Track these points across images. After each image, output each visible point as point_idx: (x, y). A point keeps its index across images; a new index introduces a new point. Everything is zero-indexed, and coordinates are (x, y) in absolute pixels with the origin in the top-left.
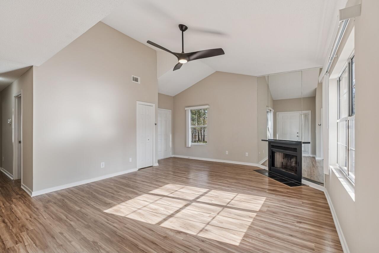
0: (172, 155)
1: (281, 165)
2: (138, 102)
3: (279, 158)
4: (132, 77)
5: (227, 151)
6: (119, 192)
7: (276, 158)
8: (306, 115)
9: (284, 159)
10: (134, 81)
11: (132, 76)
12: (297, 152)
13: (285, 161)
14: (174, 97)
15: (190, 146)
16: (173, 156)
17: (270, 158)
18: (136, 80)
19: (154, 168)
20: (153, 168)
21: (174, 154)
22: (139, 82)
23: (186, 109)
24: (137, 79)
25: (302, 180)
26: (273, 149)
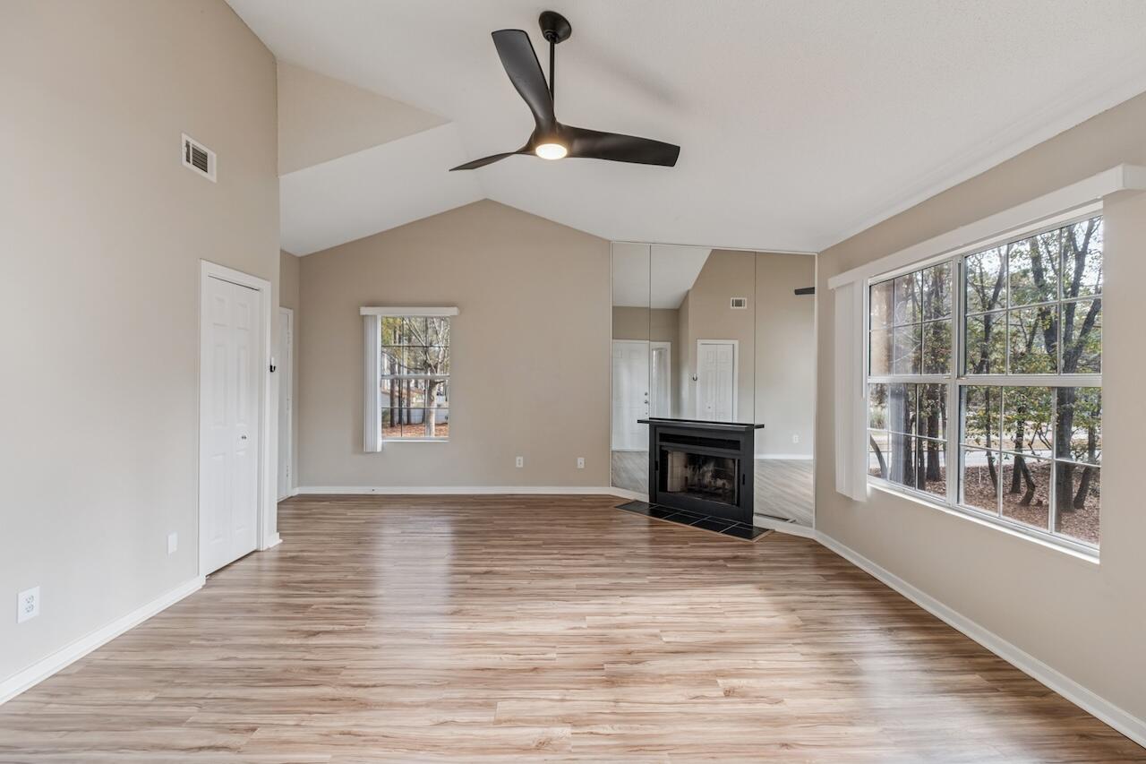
0: (293, 487)
1: (684, 483)
2: (207, 268)
3: (677, 467)
4: (184, 145)
5: (520, 456)
6: (254, 730)
7: (672, 467)
8: (661, 352)
9: (686, 467)
10: (191, 166)
11: (185, 138)
12: (739, 449)
13: (689, 472)
14: (301, 259)
15: (379, 449)
16: (296, 491)
17: (656, 469)
18: (200, 160)
19: (266, 555)
20: (259, 560)
21: (300, 484)
22: (212, 175)
23: (365, 311)
24: (205, 156)
25: (755, 517)
26: (664, 444)
